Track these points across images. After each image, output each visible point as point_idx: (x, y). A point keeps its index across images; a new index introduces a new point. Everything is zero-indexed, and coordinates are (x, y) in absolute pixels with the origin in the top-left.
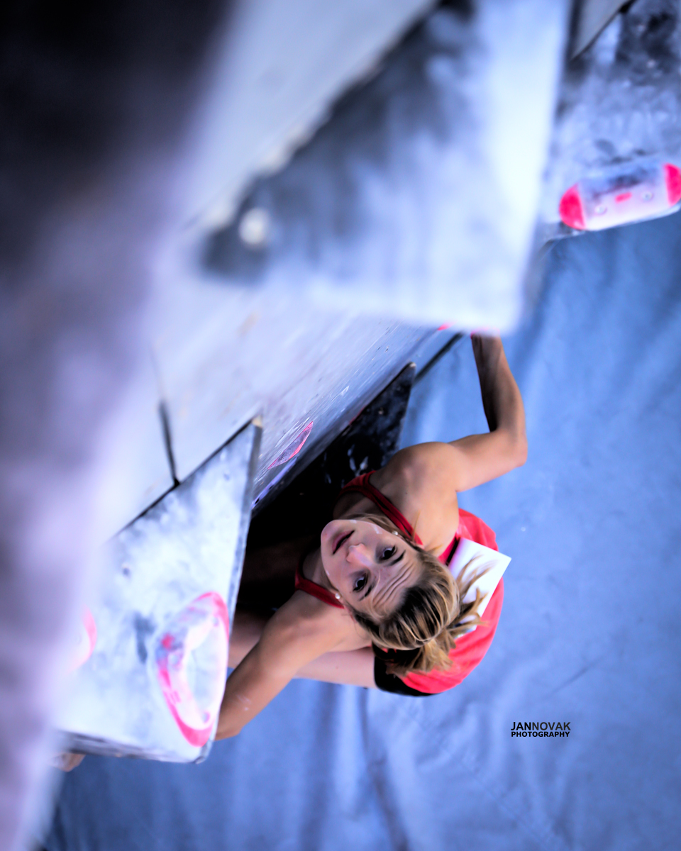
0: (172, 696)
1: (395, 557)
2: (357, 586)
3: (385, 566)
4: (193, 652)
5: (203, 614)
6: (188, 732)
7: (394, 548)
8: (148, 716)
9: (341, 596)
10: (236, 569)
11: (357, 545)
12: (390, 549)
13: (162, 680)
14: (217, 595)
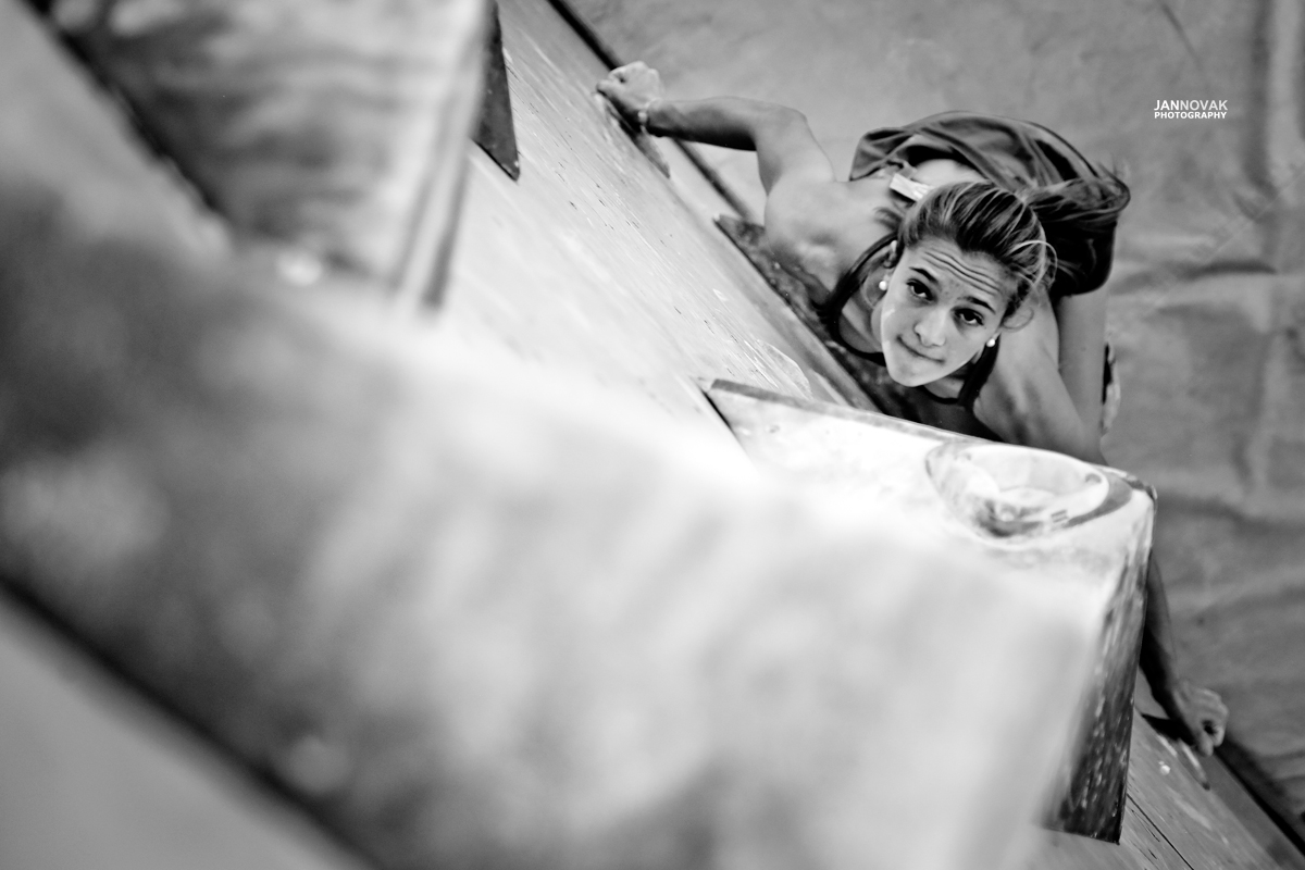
0: (1057, 521)
1: (923, 279)
2: (974, 321)
3: (941, 290)
4: (1003, 490)
5: (952, 472)
6: (1110, 506)
7: (910, 284)
8: (1081, 555)
9: (991, 338)
10: (899, 427)
11: (918, 335)
12: (912, 288)
13: (1034, 532)
14: (929, 453)
